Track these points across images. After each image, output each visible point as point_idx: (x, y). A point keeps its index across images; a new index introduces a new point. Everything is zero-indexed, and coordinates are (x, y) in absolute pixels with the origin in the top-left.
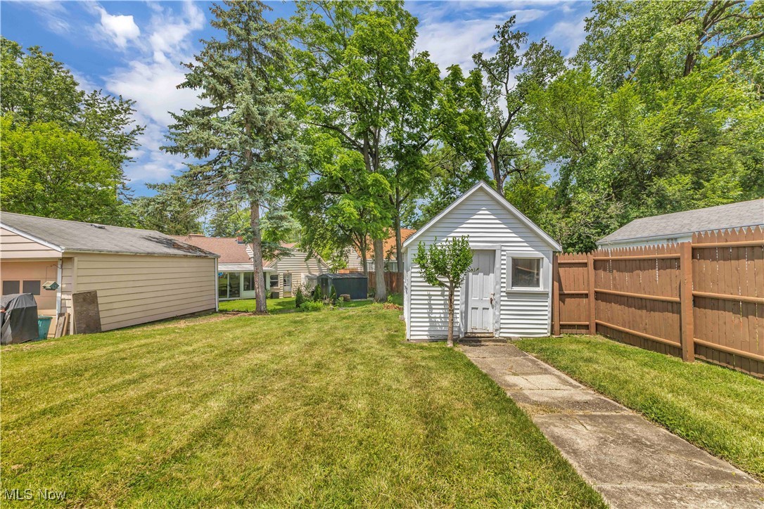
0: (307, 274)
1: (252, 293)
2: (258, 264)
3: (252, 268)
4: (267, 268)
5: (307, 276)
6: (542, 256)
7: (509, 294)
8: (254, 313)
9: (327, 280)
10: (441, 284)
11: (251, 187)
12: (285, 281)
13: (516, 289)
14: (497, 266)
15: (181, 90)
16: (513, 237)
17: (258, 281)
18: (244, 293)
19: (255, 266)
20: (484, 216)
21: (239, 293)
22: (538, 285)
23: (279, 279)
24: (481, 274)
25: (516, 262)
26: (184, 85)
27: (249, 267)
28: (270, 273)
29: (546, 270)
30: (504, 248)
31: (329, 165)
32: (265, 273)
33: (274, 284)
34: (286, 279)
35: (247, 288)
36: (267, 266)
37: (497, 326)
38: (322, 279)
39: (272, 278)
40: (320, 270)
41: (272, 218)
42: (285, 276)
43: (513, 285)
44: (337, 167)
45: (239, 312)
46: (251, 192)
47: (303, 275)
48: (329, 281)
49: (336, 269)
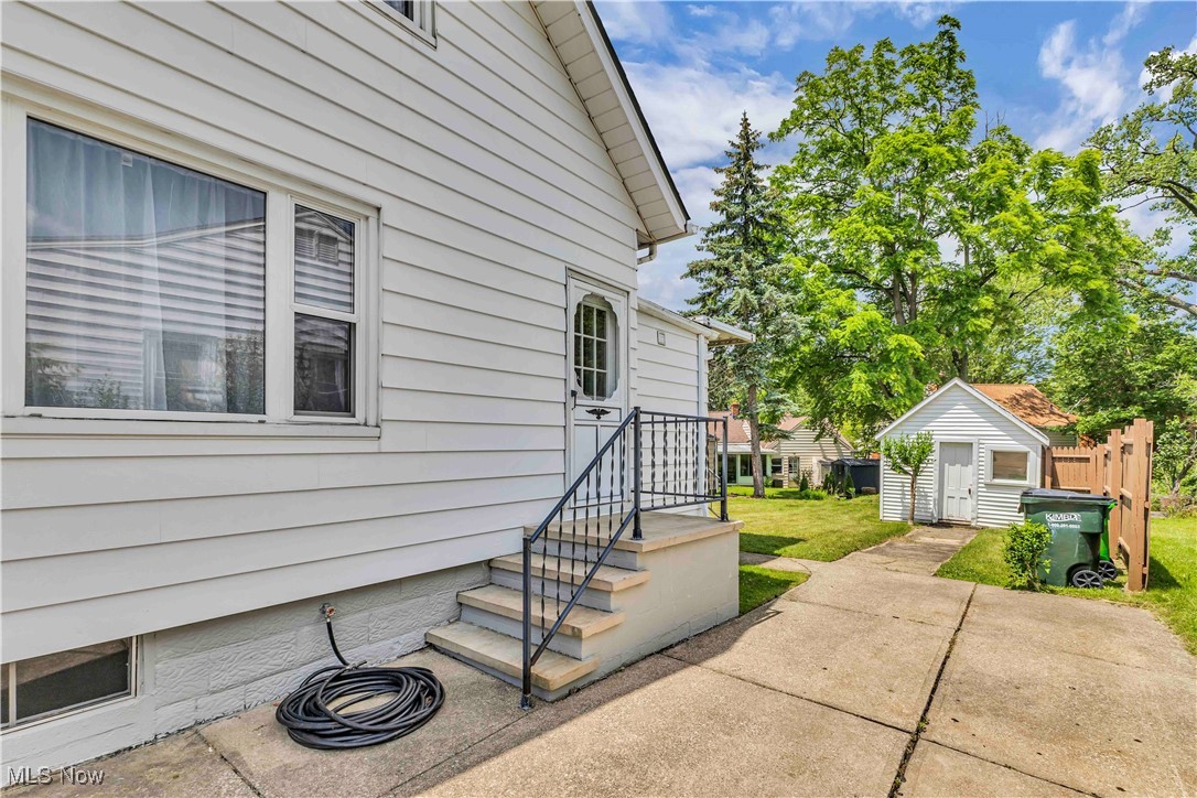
0: (821, 458)
1: (749, 480)
2: (755, 447)
3: (750, 450)
4: (767, 450)
5: (820, 461)
6: (1028, 450)
7: (988, 485)
8: (752, 497)
9: (843, 467)
10: (906, 473)
11: (749, 372)
12: (790, 466)
13: (997, 481)
14: (974, 458)
15: (685, 280)
16: (994, 431)
17: (757, 465)
18: (741, 479)
19: (753, 449)
20: (961, 410)
21: (735, 478)
22: (1024, 478)
23: (783, 463)
24: (958, 466)
25: (996, 455)
26: (686, 276)
27: (747, 448)
28: (771, 456)
29: (1034, 464)
30: (982, 441)
31: (838, 331)
32: (764, 457)
33: (776, 470)
34: (793, 464)
35: (744, 473)
36: (766, 448)
37: (975, 516)
38: (837, 466)
39: (774, 462)
40: (840, 452)
41: (769, 402)
42: (790, 459)
43: (995, 476)
44: (847, 333)
45: (737, 495)
46: (748, 378)
47: (815, 460)
48: (846, 469)
49: (869, 452)
